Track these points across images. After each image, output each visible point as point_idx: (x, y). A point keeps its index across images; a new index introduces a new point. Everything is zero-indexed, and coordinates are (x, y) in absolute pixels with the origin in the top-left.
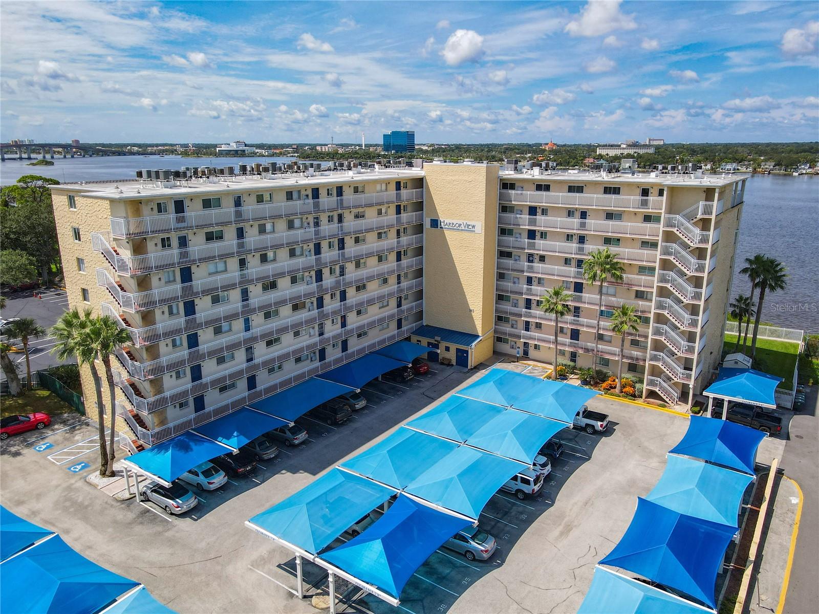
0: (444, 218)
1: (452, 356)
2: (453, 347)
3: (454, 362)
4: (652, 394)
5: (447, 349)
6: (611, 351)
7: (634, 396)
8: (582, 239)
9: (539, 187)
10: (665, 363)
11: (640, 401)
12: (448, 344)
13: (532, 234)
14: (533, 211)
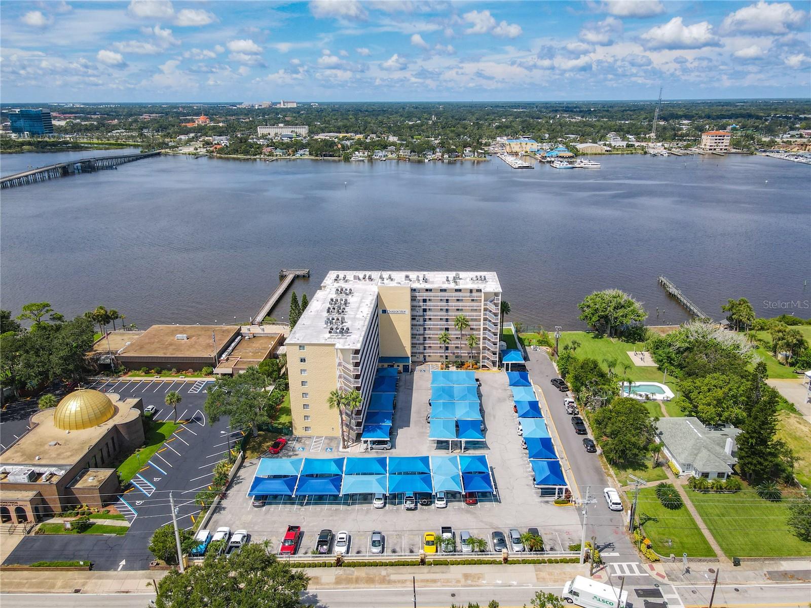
0: (388, 309)
1: (401, 368)
2: (401, 365)
3: (402, 371)
4: (484, 366)
5: (398, 366)
6: (464, 353)
7: (477, 369)
8: (447, 310)
9: (427, 290)
10: (488, 354)
11: (480, 370)
12: (398, 364)
13: (425, 310)
14: (425, 301)
